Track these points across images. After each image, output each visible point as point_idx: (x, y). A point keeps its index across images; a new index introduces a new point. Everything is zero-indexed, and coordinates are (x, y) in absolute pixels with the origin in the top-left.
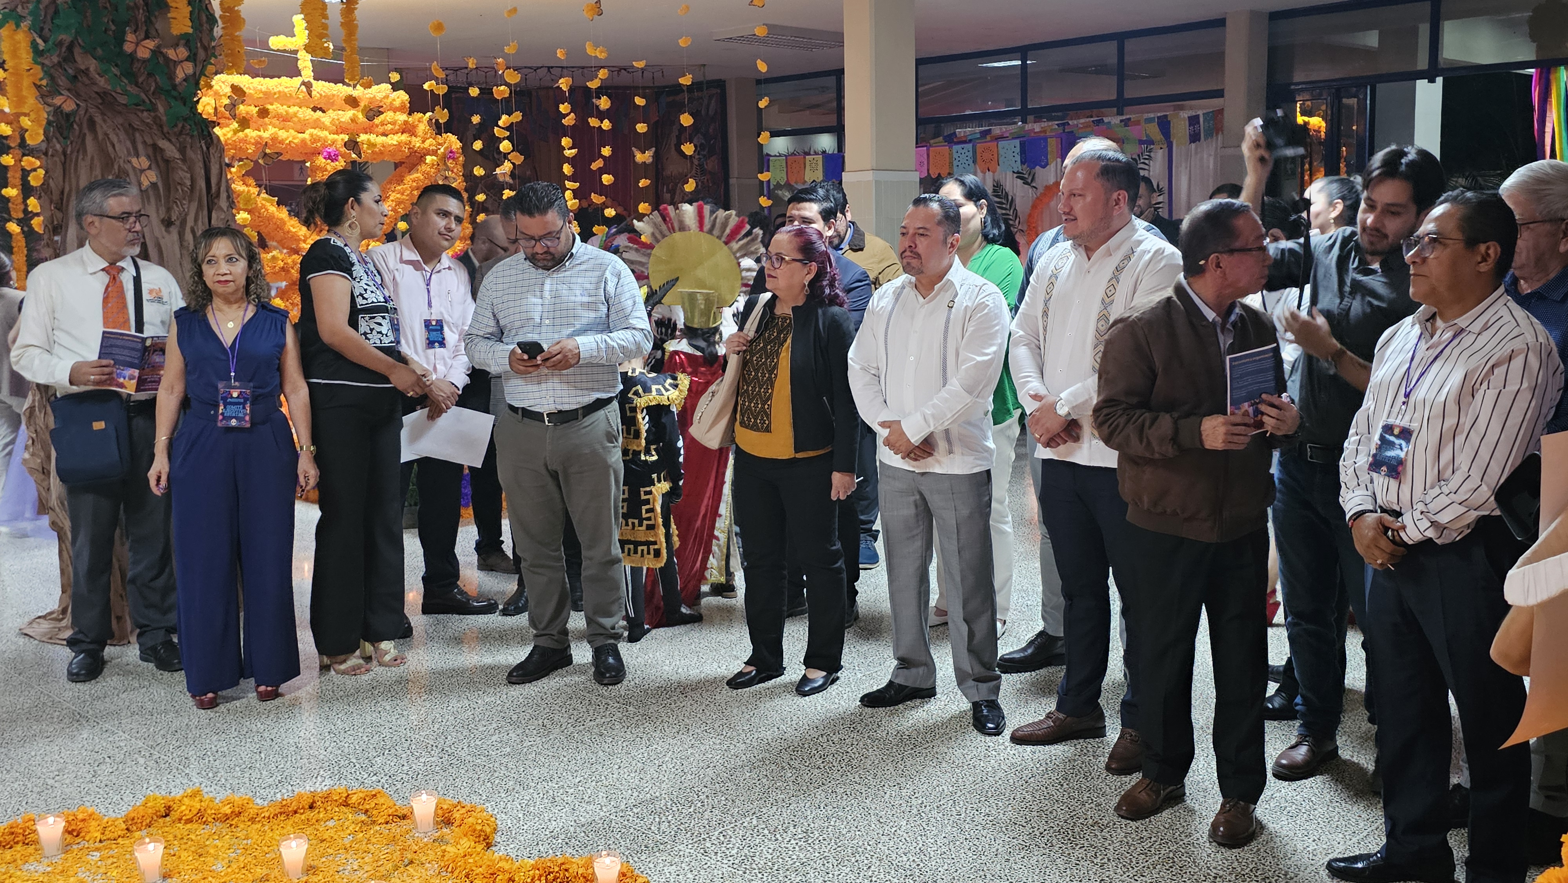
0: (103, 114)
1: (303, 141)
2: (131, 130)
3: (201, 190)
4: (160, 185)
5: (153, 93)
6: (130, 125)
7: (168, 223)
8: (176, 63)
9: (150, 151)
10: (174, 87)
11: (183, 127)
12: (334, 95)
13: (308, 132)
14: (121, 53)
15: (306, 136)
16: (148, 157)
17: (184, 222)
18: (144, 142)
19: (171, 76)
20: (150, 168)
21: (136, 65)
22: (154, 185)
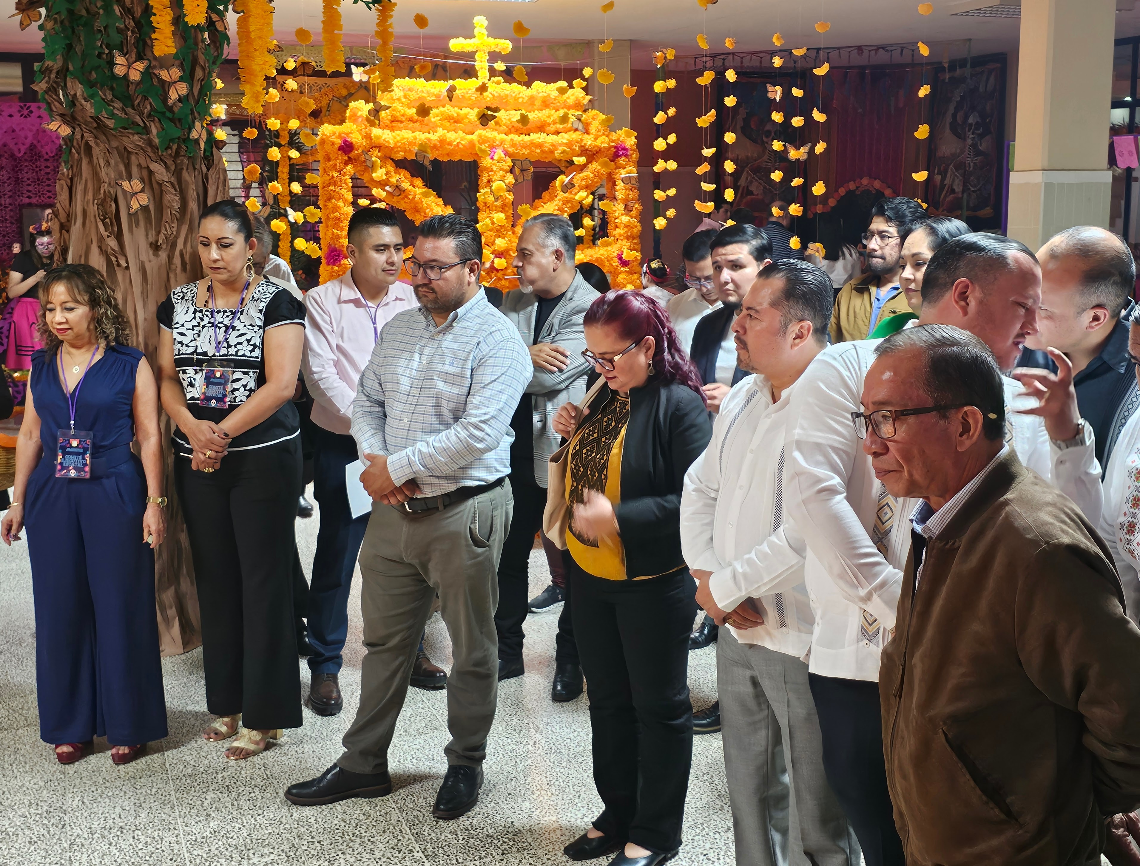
0: (96, 137)
1: (471, 142)
2: (125, 155)
3: (192, 213)
4: (152, 208)
5: (149, 115)
6: (125, 148)
7: (155, 247)
8: (170, 84)
9: (145, 173)
10: (170, 109)
11: (179, 147)
12: (507, 96)
13: (476, 133)
14: (114, 77)
15: (474, 137)
16: (142, 180)
17: (174, 245)
18: (139, 166)
19: (165, 97)
20: (142, 191)
21: (132, 88)
22: (145, 209)
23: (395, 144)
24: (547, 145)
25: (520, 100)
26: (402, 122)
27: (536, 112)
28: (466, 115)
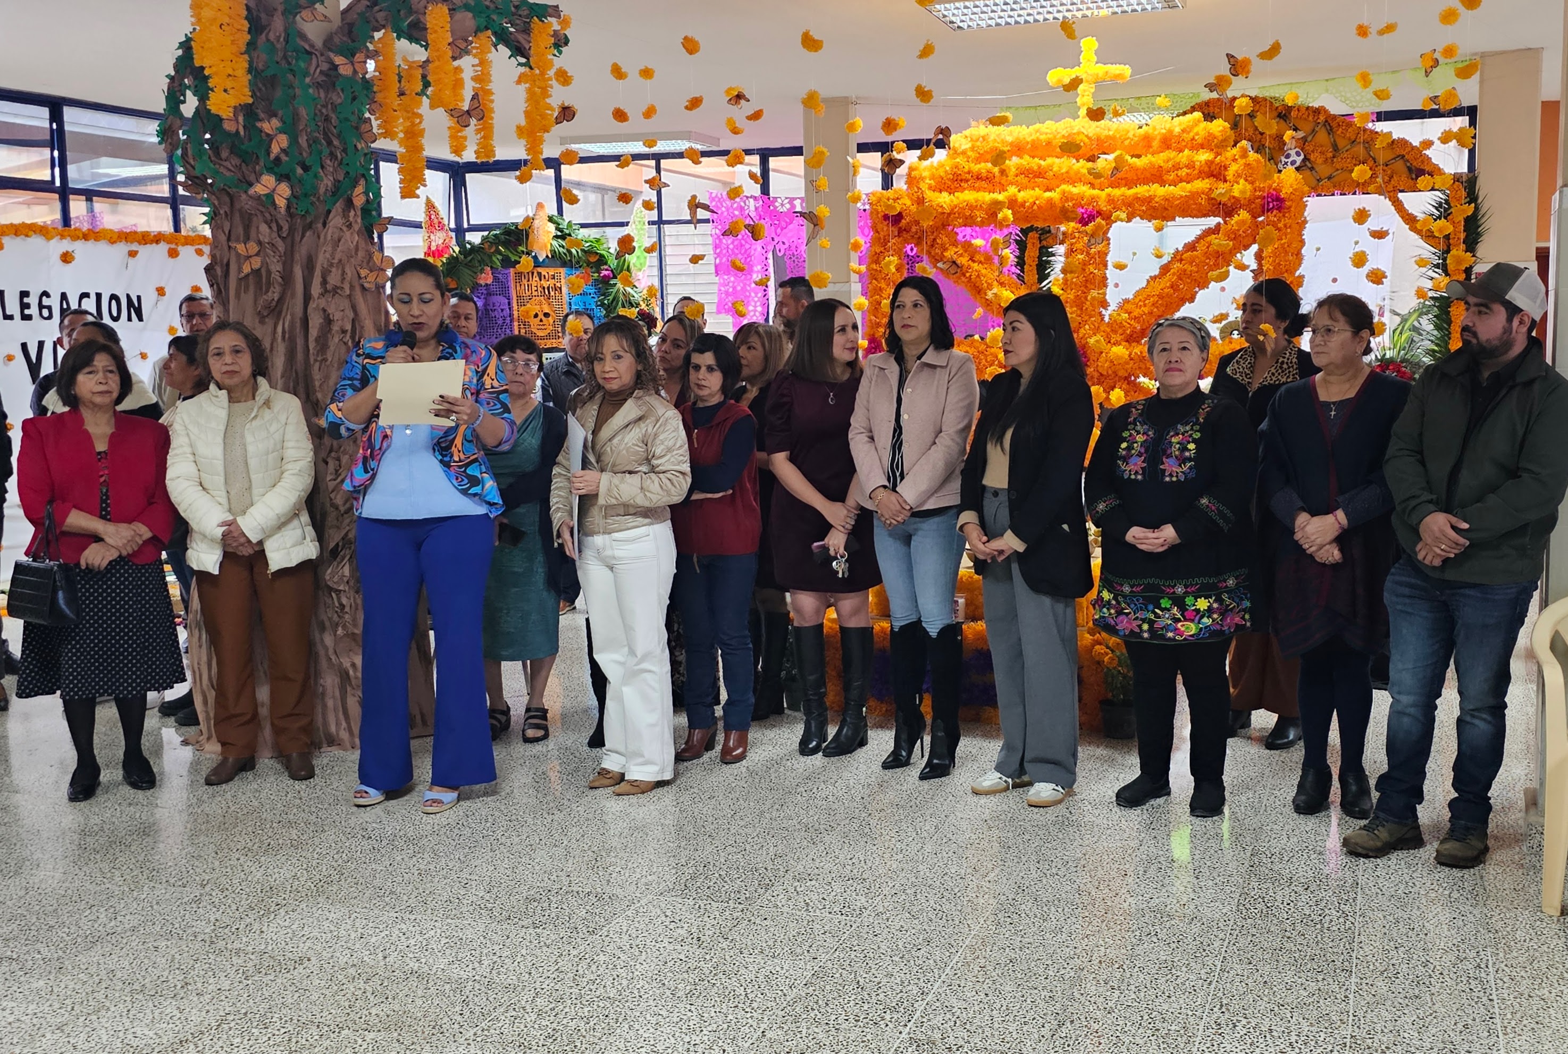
1: (1050, 200)
13: (1058, 190)
15: (1054, 195)
23: (952, 210)
24: (1157, 199)
25: (1127, 143)
26: (967, 181)
27: (1149, 156)
28: (1050, 167)
